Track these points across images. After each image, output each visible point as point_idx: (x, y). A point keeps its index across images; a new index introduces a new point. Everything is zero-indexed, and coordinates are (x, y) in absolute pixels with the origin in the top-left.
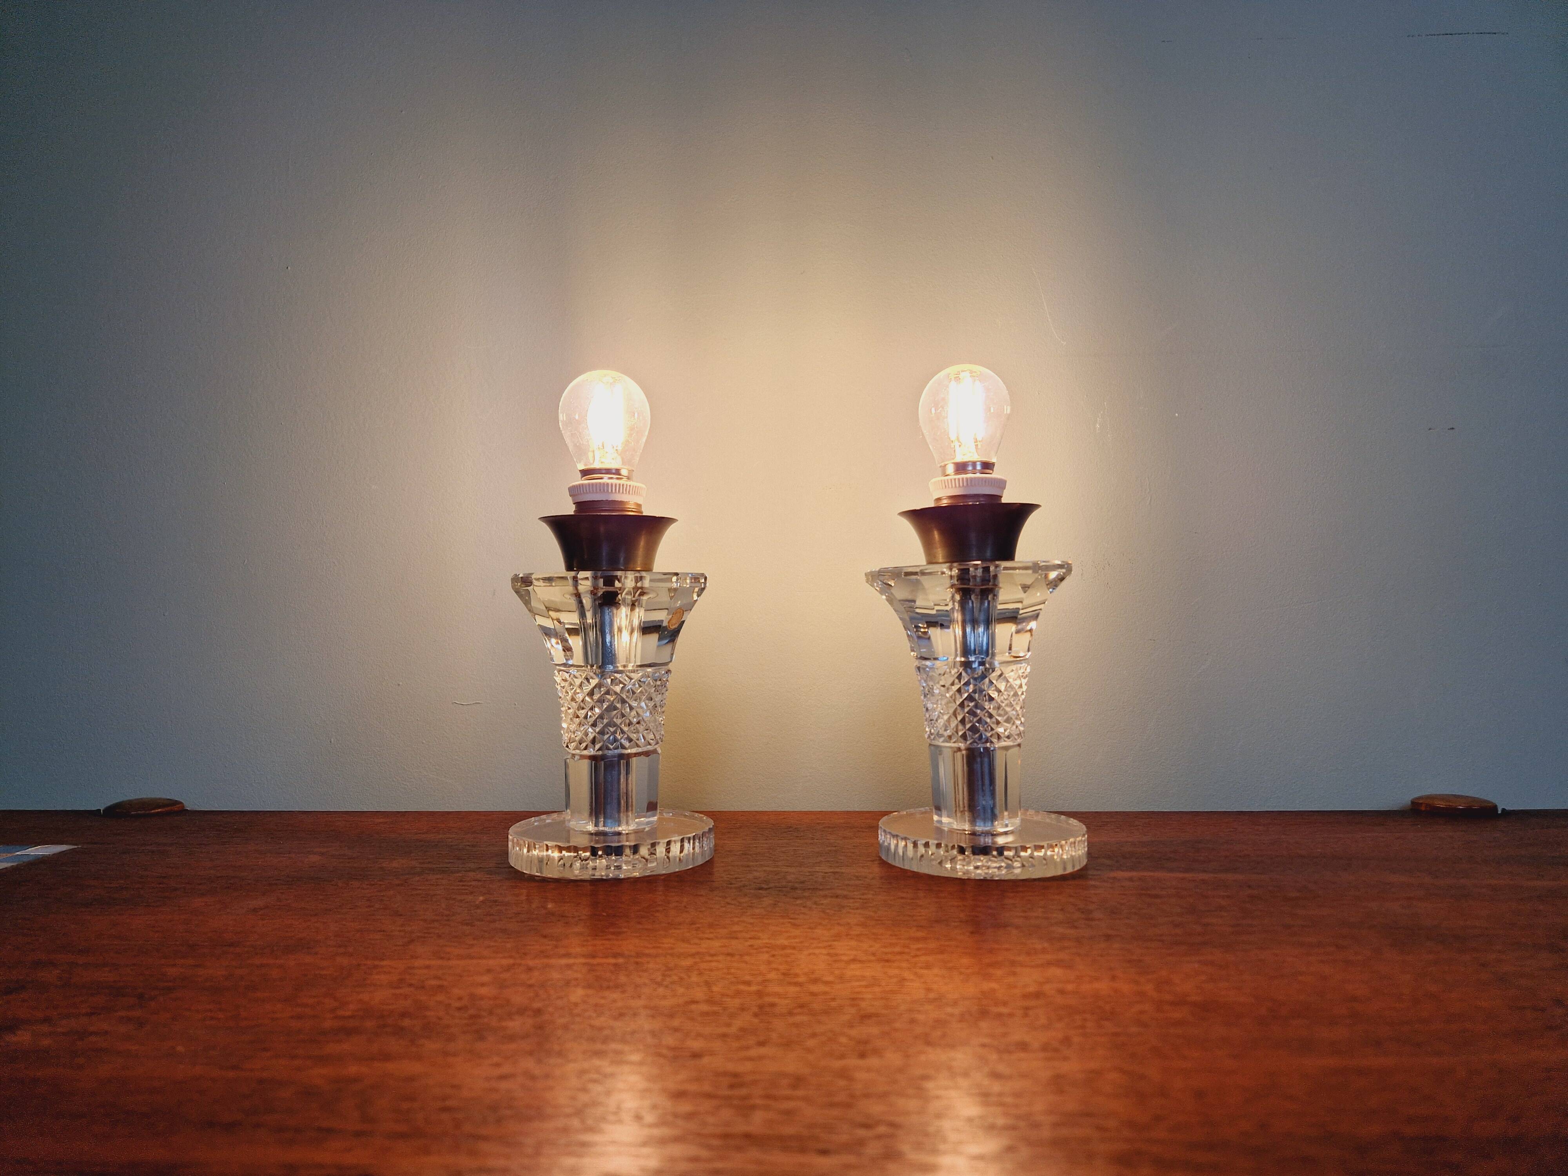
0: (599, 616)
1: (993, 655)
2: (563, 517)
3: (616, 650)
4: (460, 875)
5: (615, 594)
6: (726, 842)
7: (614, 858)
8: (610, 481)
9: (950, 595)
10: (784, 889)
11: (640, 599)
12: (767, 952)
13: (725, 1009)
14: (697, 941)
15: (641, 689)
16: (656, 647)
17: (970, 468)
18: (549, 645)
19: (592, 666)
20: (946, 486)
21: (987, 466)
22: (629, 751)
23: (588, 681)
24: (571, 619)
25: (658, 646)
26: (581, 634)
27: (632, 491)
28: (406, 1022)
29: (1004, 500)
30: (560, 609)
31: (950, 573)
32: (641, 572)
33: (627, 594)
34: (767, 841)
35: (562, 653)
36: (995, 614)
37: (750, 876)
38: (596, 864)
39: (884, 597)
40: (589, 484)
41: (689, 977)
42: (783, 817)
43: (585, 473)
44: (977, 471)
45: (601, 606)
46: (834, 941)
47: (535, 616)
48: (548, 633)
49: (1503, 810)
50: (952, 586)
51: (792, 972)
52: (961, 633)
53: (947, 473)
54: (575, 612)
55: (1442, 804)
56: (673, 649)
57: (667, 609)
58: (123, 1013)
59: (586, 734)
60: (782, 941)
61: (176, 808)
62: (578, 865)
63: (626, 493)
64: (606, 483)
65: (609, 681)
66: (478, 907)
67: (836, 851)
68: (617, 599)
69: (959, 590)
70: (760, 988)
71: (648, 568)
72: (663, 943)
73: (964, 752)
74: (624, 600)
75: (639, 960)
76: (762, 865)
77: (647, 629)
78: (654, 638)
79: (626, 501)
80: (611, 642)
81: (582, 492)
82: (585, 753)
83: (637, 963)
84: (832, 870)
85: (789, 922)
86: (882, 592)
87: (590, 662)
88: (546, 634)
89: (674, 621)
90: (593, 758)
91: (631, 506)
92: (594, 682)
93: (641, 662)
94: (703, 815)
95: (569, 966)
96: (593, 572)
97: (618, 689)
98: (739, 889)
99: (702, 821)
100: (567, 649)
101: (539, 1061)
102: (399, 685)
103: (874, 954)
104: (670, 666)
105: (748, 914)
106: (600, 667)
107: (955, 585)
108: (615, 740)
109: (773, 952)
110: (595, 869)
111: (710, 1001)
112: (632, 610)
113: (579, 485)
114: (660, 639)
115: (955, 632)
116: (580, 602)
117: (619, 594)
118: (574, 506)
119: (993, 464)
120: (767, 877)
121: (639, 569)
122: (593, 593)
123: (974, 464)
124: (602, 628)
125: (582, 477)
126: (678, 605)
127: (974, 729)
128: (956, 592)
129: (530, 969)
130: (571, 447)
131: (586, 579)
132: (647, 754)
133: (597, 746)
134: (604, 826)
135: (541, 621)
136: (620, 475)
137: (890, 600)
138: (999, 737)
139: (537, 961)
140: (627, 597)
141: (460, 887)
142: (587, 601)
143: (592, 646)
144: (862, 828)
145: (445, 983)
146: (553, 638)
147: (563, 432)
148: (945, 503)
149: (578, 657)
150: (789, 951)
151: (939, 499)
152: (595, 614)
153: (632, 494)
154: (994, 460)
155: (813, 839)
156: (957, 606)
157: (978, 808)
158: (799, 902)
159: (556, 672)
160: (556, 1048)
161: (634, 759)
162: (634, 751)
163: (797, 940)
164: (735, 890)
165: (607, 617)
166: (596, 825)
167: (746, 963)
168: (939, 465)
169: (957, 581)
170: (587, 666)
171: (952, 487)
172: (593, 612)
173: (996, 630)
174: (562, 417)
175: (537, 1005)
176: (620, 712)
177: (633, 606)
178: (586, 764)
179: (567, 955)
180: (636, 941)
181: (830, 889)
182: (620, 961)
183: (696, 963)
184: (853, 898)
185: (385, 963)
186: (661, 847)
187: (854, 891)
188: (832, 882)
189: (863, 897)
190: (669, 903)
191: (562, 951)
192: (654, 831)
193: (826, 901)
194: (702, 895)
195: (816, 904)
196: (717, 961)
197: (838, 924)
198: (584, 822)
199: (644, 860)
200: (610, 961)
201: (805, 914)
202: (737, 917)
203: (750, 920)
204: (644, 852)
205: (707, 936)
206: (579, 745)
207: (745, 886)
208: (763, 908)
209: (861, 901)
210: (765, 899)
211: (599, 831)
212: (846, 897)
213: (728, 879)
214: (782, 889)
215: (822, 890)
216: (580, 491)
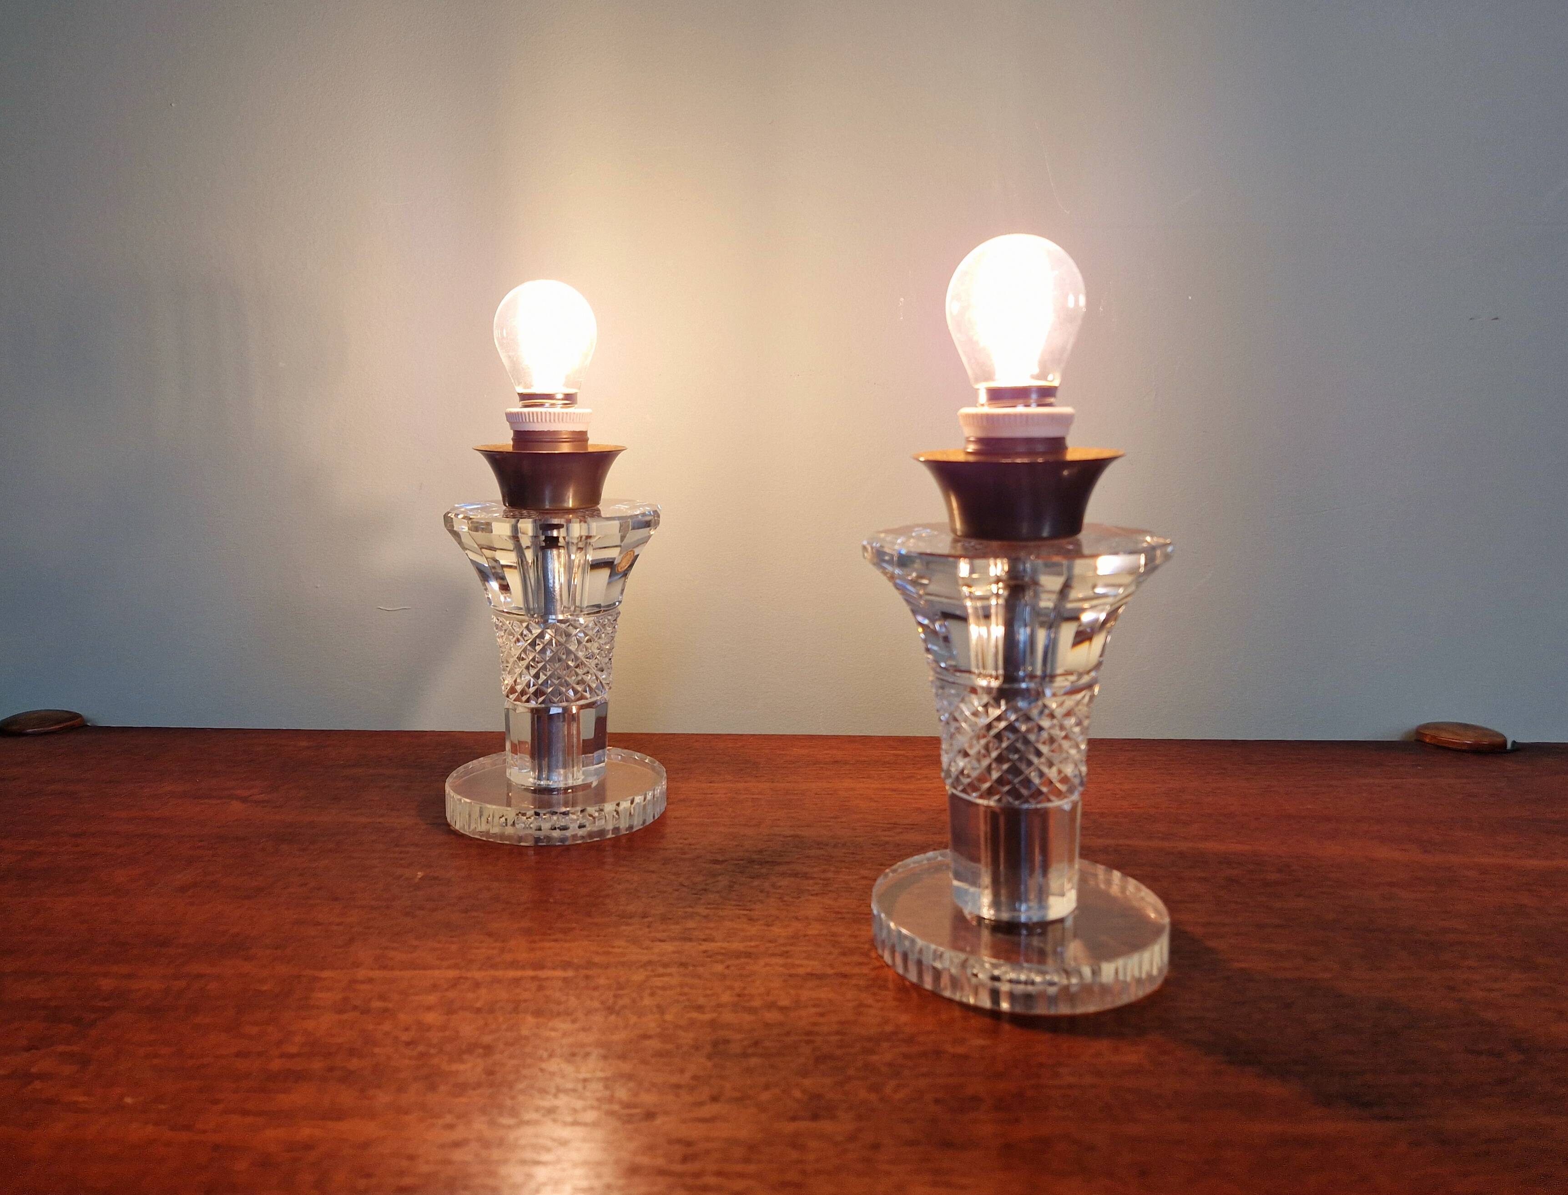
0: (539, 555)
2: (501, 452)
4: (396, 835)
5: (556, 539)
8: (552, 407)
10: (741, 862)
11: (586, 542)
12: (722, 961)
13: (678, 1047)
14: (647, 943)
15: (587, 638)
16: (606, 583)
19: (533, 613)
22: (575, 703)
23: (530, 630)
24: (508, 558)
25: (609, 583)
26: (519, 569)
27: (577, 418)
28: (354, 1063)
30: (497, 548)
33: (572, 537)
35: (499, 593)
38: (539, 825)
40: (526, 412)
41: (642, 998)
43: (524, 398)
45: (543, 548)
46: (791, 944)
48: (482, 570)
49: (1514, 743)
51: (746, 992)
54: (515, 568)
56: (625, 585)
57: (619, 547)
58: (61, 1048)
59: (528, 684)
60: (737, 944)
61: (76, 722)
62: (521, 824)
63: (570, 422)
64: (547, 409)
65: (553, 630)
66: (417, 887)
70: (715, 1015)
72: (613, 947)
74: (566, 544)
75: (590, 972)
77: (595, 566)
78: (603, 575)
81: (521, 421)
82: (528, 705)
83: (587, 977)
85: (745, 915)
87: (532, 610)
89: (626, 559)
90: (534, 711)
92: (535, 632)
93: (588, 607)
94: (654, 760)
95: (517, 981)
96: (535, 517)
97: (563, 640)
99: (653, 768)
100: (505, 590)
101: (492, 1123)
104: (620, 607)
105: (702, 901)
106: (542, 617)
109: (728, 962)
110: (539, 829)
111: (664, 1037)
112: (577, 551)
113: (518, 413)
114: (611, 576)
116: (519, 543)
117: (560, 539)
118: (512, 439)
122: (533, 537)
124: (544, 564)
125: (520, 403)
126: (631, 541)
129: (477, 985)
131: (527, 524)
134: (548, 778)
135: (473, 557)
139: (483, 973)
140: (571, 541)
142: (527, 545)
143: (533, 589)
145: (390, 1005)
146: (489, 577)
149: (518, 600)
150: (744, 960)
152: (535, 553)
158: (756, 883)
159: (494, 616)
160: (509, 1102)
161: (581, 711)
162: (581, 703)
163: (753, 943)
164: (688, 864)
165: (549, 560)
166: (539, 777)
170: (528, 614)
172: (533, 552)
175: (487, 1039)
176: (565, 663)
177: (580, 547)
178: (528, 716)
179: (514, 965)
180: (586, 943)
181: (788, 863)
182: (570, 973)
183: (648, 978)
184: (812, 878)
185: (326, 974)
186: (609, 807)
187: (814, 867)
188: (791, 852)
189: (823, 876)
190: (619, 884)
191: (508, 957)
192: (601, 787)
193: (784, 882)
194: (653, 872)
195: (773, 886)
196: (670, 975)
197: (797, 918)
198: (525, 771)
199: (591, 818)
200: (559, 973)
201: (762, 902)
202: (690, 907)
203: (705, 912)
204: (591, 810)
205: (659, 935)
206: (521, 697)
207: (699, 857)
208: (718, 892)
209: (821, 882)
210: (720, 878)
211: (542, 786)
212: (806, 876)
213: (682, 846)
214: (739, 862)
215: (779, 864)
216: (519, 420)
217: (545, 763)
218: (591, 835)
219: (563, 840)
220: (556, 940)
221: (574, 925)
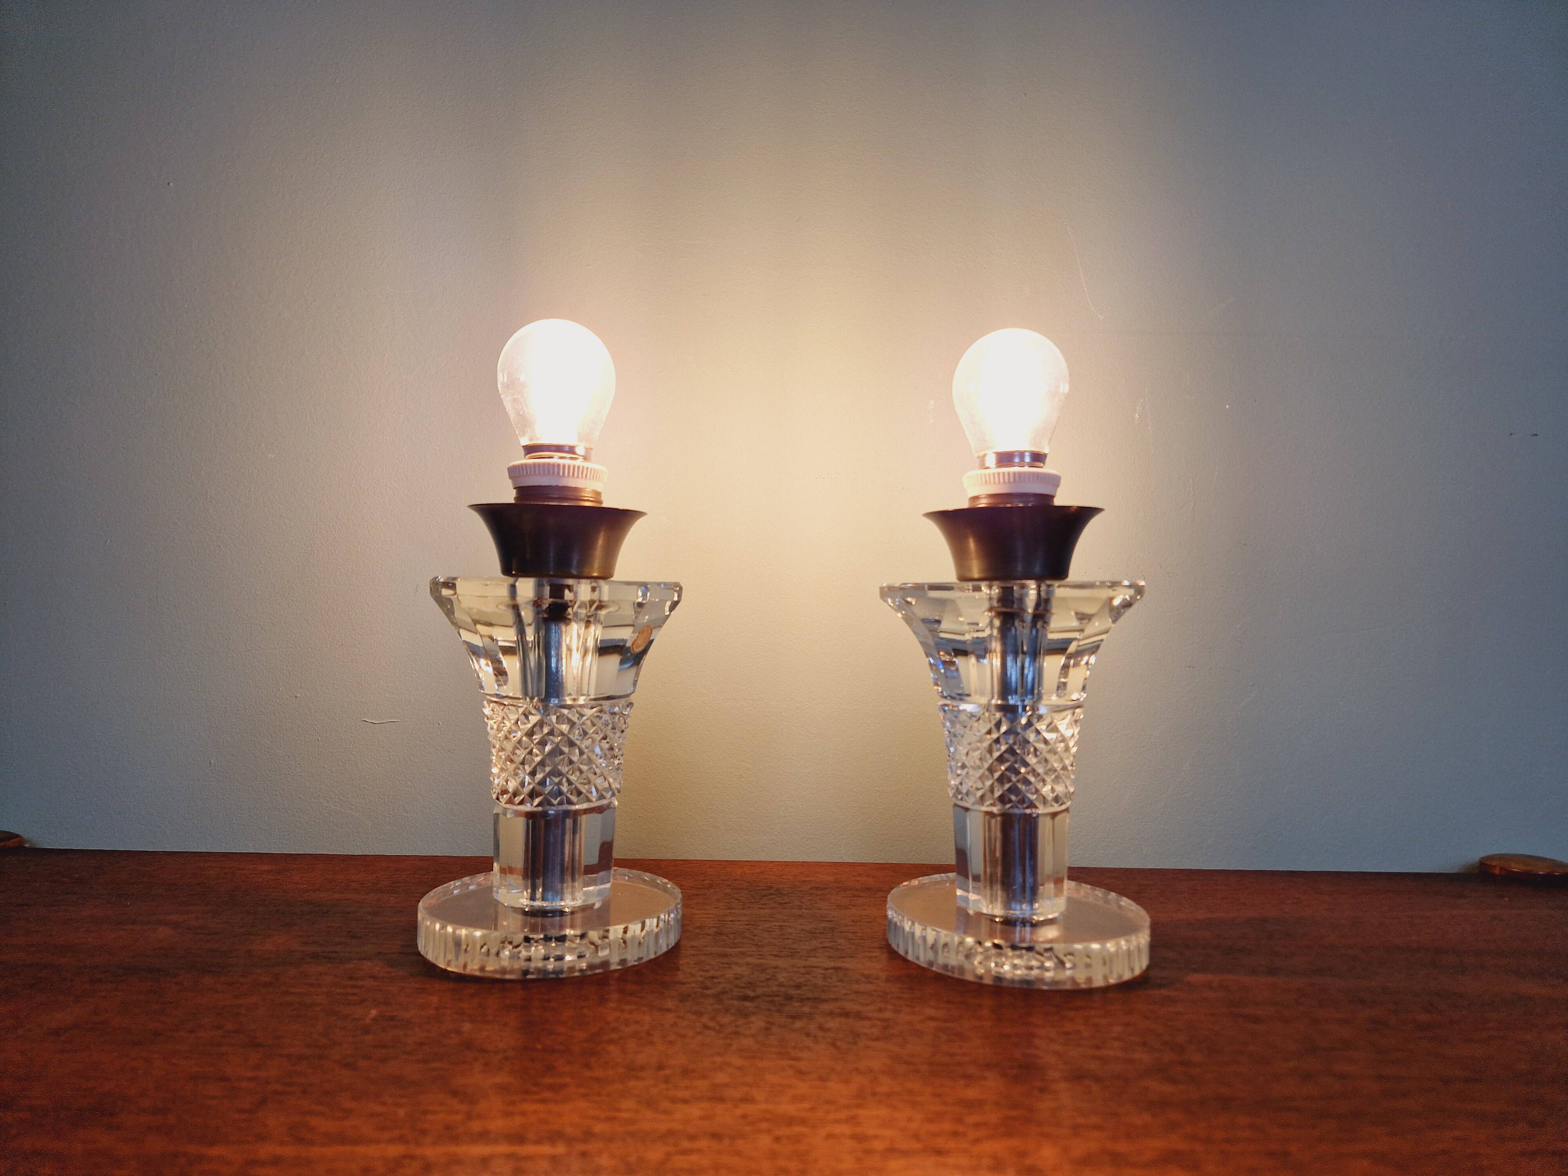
0: (542, 633)
1: (1040, 698)
2: (497, 505)
3: (564, 677)
4: (352, 966)
5: (564, 607)
6: (695, 911)
7: (554, 945)
8: (561, 461)
9: (987, 620)
10: (776, 999)
11: (596, 614)
12: (769, 1131)
14: (666, 1105)
15: (594, 728)
16: (616, 671)
17: (1017, 460)
18: (477, 667)
19: (532, 699)
20: (986, 482)
21: (1038, 458)
22: (577, 807)
23: (527, 717)
24: (506, 636)
25: (620, 671)
26: (518, 655)
27: (591, 473)
29: (1058, 502)
30: (493, 622)
31: (988, 592)
32: (598, 580)
33: (580, 607)
34: (745, 912)
35: (493, 678)
36: (1044, 645)
37: (730, 974)
38: (530, 954)
39: (900, 615)
40: (534, 464)
42: (759, 870)
43: (530, 449)
44: (1026, 464)
45: (547, 621)
46: (859, 1106)
47: (459, 629)
48: (475, 651)
50: (991, 609)
52: (999, 664)
53: (987, 465)
54: (512, 627)
55: (1516, 868)
56: (637, 674)
57: (633, 626)
59: (522, 784)
60: (786, 1108)
61: (11, 843)
62: (507, 953)
63: (582, 477)
64: (556, 464)
65: (554, 718)
66: (366, 1030)
67: (832, 929)
68: (567, 613)
69: (999, 614)
71: (606, 576)
72: (621, 1111)
73: (999, 819)
74: (576, 614)
75: (588, 1148)
76: (743, 954)
77: (605, 649)
78: (614, 660)
79: (581, 487)
80: (557, 668)
81: (525, 473)
82: (522, 808)
83: (583, 1155)
84: (832, 964)
85: (791, 1067)
86: (899, 608)
87: (530, 694)
88: (474, 653)
89: (639, 642)
90: (529, 815)
91: (587, 495)
92: (534, 719)
93: (595, 695)
94: (667, 881)
95: (484, 1161)
96: (537, 579)
97: (565, 728)
98: (718, 997)
99: (666, 890)
100: (500, 673)
102: (296, 697)
103: (916, 1137)
104: (632, 698)
105: (734, 1048)
106: (542, 701)
107: (994, 607)
108: (560, 793)
109: (779, 1132)
110: (529, 959)
112: (587, 627)
113: (522, 465)
114: (622, 662)
115: (992, 665)
116: (518, 616)
117: (569, 607)
118: (514, 491)
119: (1045, 456)
120: (752, 976)
121: (595, 574)
122: (537, 604)
123: (1022, 454)
124: (547, 646)
125: (525, 455)
126: (646, 621)
127: (1014, 790)
128: (995, 617)
129: (428, 1168)
130: (512, 415)
131: (526, 587)
132: (600, 810)
133: (537, 801)
134: (543, 899)
135: (466, 636)
136: (574, 453)
137: (908, 620)
138: (1045, 801)
139: (438, 1150)
140: (579, 611)
141: (349, 990)
142: (527, 615)
143: (533, 673)
144: (857, 890)
146: (482, 658)
147: (502, 396)
148: (983, 503)
149: (513, 686)
150: (797, 1129)
151: (976, 498)
152: (537, 631)
153: (590, 479)
154: (1045, 450)
155: (800, 908)
156: (995, 632)
157: (1014, 887)
158: (798, 1024)
159: (485, 702)
161: (584, 817)
162: (585, 806)
163: (806, 1105)
164: (711, 1001)
165: (553, 635)
166: (533, 898)
167: (738, 1153)
168: (976, 455)
169: (998, 602)
170: (526, 699)
171: (995, 482)
172: (535, 629)
173: (1045, 664)
174: (501, 378)
176: (567, 758)
177: (588, 623)
178: (521, 822)
179: (483, 1136)
180: (582, 1104)
181: (835, 1000)
182: (560, 1149)
183: (669, 1155)
184: (869, 1019)
185: (215, 1151)
186: (616, 931)
187: (866, 1005)
188: (836, 987)
189: (881, 1016)
190: (626, 1025)
191: (476, 1126)
192: (606, 907)
193: (833, 1024)
194: (669, 1010)
195: (821, 1028)
196: (699, 1151)
197: (857, 1070)
198: (516, 891)
199: (593, 947)
200: (545, 1149)
201: (809, 1049)
202: (719, 1054)
203: (738, 1062)
204: (594, 935)
205: (681, 1094)
206: (513, 798)
207: (724, 992)
208: (753, 1036)
209: (879, 1023)
210: (753, 1018)
211: (535, 908)
212: (859, 1016)
213: (701, 979)
214: (773, 998)
215: (825, 1001)
216: (523, 473)
217: (539, 881)
218: (591, 967)
219: (557, 972)
220: (543, 1101)
221: (568, 1080)
